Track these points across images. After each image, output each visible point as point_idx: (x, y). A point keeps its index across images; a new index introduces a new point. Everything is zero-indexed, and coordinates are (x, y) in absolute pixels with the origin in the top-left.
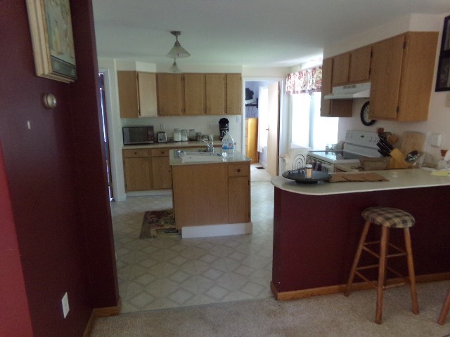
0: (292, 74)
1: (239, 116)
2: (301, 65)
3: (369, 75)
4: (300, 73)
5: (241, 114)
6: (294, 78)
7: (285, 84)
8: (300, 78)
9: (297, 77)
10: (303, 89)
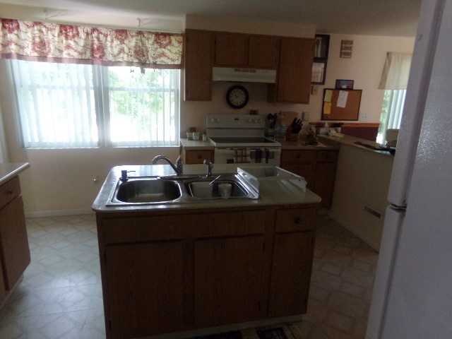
4: (67, 28)
8: (66, 36)
10: (83, 57)
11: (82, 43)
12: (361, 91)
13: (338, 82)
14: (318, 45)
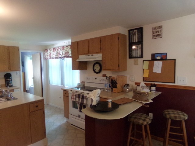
0: (48, 49)
1: (18, 72)
2: (53, 45)
3: (101, 50)
4: (54, 49)
5: (20, 70)
6: (50, 52)
7: (44, 54)
8: (54, 51)
9: (52, 51)
10: (57, 57)
11: (56, 52)
12: (175, 60)
13: (153, 55)
14: (135, 35)
